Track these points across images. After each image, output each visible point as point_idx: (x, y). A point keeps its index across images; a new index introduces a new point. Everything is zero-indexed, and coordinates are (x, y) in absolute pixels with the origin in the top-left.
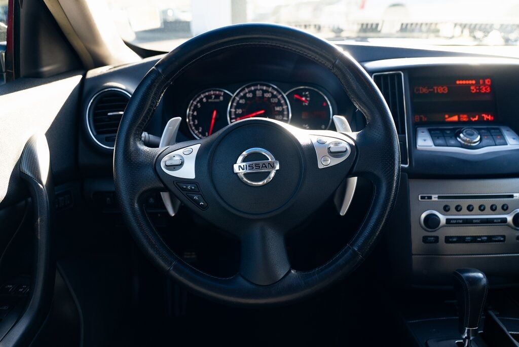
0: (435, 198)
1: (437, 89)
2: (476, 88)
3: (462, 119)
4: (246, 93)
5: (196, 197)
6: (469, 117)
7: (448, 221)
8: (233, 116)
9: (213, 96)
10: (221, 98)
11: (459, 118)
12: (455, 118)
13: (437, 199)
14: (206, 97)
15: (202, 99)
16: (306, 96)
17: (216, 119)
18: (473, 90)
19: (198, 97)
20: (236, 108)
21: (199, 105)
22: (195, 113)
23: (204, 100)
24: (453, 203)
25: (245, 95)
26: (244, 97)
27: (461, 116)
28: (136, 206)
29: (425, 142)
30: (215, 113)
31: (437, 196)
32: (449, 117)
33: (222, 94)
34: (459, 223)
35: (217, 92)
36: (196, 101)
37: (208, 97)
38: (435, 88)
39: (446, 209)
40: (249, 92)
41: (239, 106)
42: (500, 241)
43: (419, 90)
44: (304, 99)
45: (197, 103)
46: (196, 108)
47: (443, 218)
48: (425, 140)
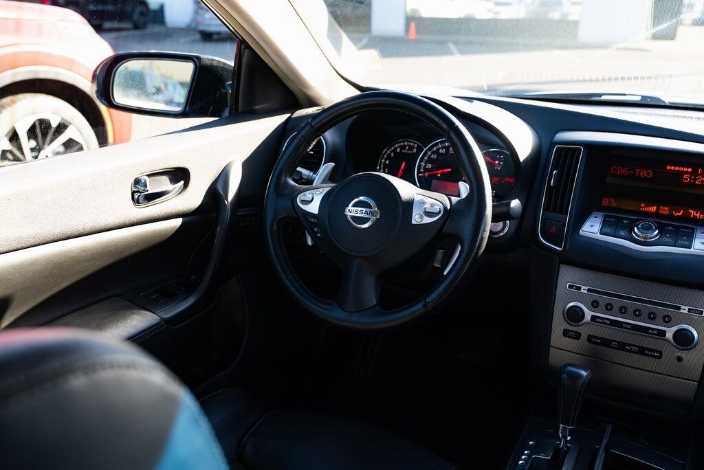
0: (584, 289)
1: (639, 173)
2: (690, 178)
3: (661, 212)
4: (439, 149)
5: (316, 229)
6: (671, 211)
7: (593, 318)
8: (422, 171)
9: (407, 147)
10: (415, 150)
11: (658, 209)
12: (653, 209)
13: (586, 292)
14: (400, 147)
15: (397, 148)
16: (500, 160)
17: (403, 170)
18: (686, 179)
19: (392, 146)
20: (427, 162)
21: (392, 154)
22: (387, 162)
23: (398, 150)
24: (603, 299)
25: (438, 149)
26: (437, 152)
27: (661, 207)
28: (275, 227)
29: (592, 228)
30: (404, 164)
31: (587, 288)
32: (645, 207)
33: (416, 145)
34: (605, 323)
35: (412, 144)
36: (390, 150)
37: (403, 148)
38: (638, 170)
39: (595, 305)
40: (442, 148)
41: (430, 160)
42: (656, 357)
43: (617, 170)
44: (497, 162)
45: (391, 152)
46: (389, 157)
47: (588, 314)
48: (592, 226)
